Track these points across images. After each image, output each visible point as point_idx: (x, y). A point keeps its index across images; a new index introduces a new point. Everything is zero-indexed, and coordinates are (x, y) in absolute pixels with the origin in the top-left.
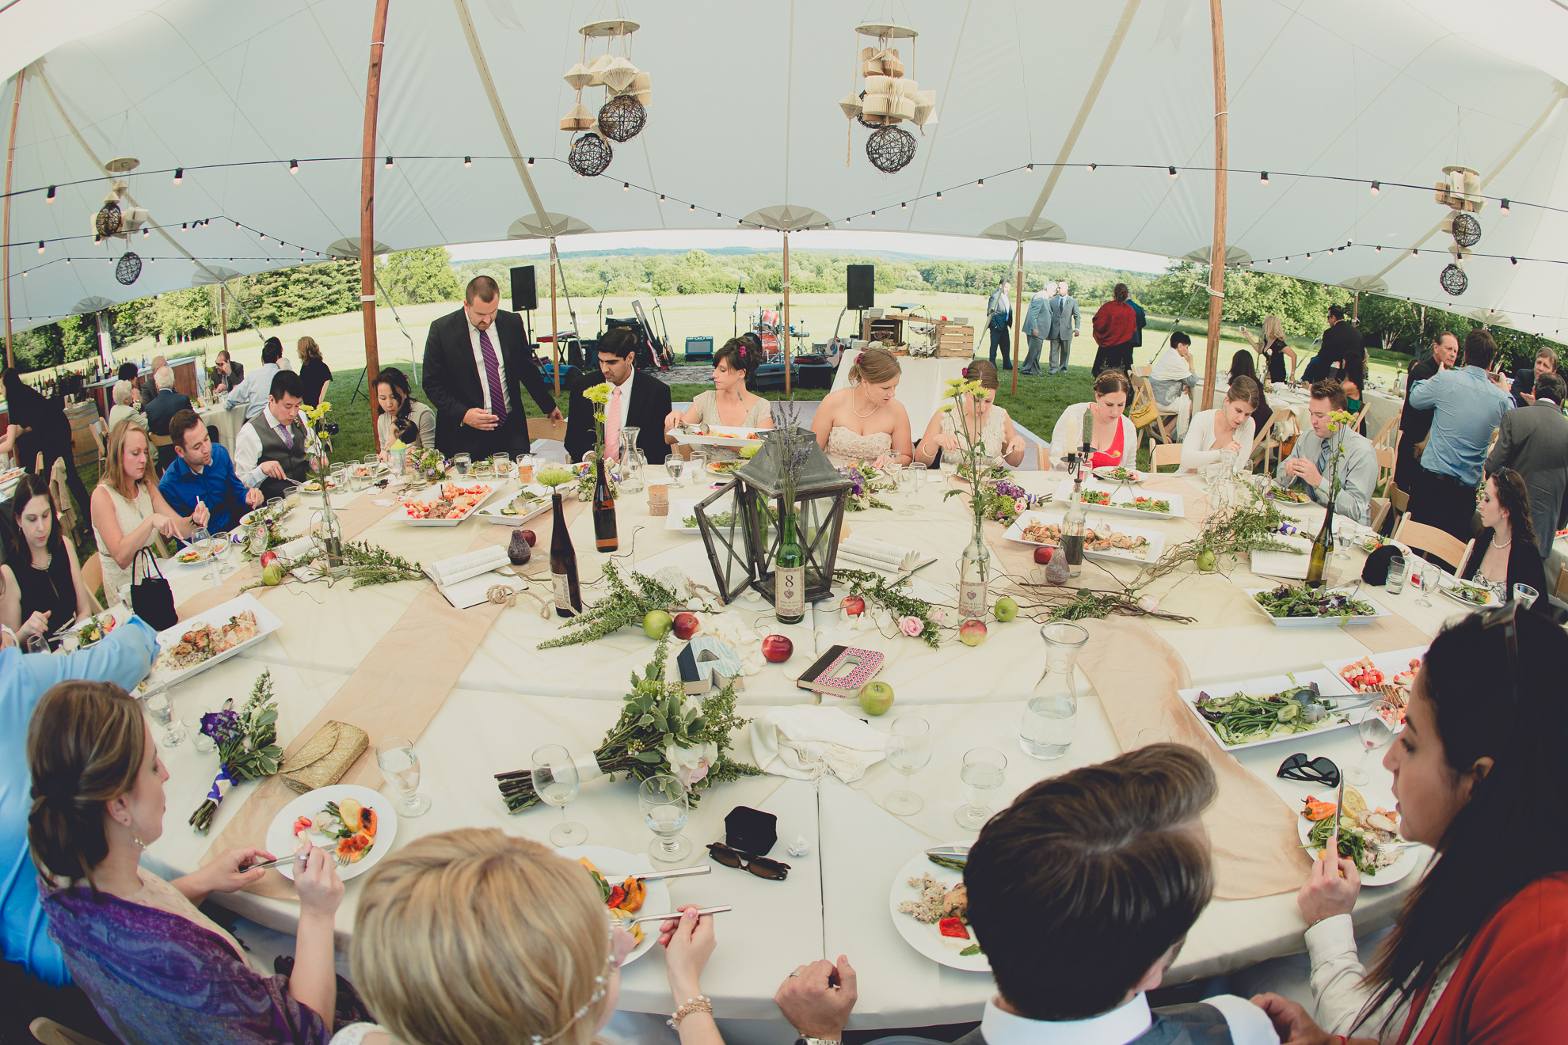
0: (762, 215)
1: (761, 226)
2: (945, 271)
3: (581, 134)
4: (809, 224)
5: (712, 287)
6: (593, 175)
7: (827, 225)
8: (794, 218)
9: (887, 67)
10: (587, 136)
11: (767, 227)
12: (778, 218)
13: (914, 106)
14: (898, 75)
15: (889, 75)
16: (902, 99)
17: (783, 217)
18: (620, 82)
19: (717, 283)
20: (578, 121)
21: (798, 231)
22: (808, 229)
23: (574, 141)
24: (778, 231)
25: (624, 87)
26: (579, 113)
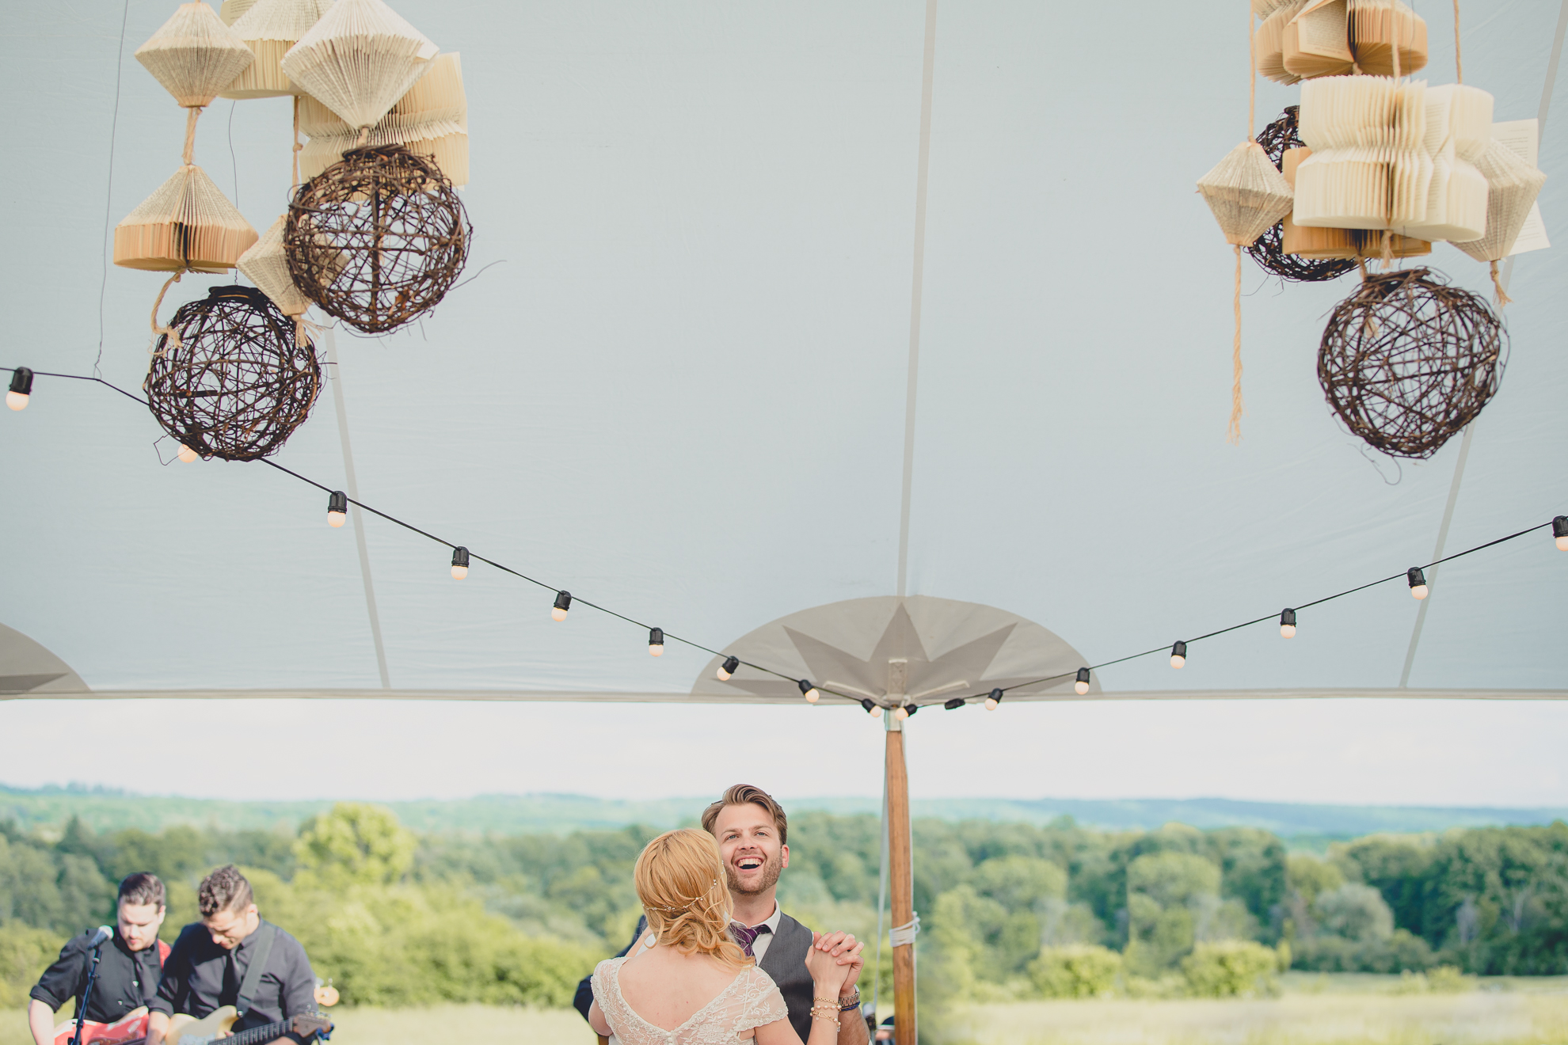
0: (800, 640)
1: (804, 687)
2: (1493, 878)
3: (195, 287)
4: (994, 672)
5: (432, 978)
6: (242, 453)
7: (1084, 675)
8: (932, 648)
9: (1368, 36)
10: (218, 295)
11: (829, 693)
12: (862, 649)
13: (1483, 186)
14: (1411, 63)
15: (1387, 72)
16: (1449, 166)
17: (884, 647)
18: (367, 94)
19: (453, 960)
20: (184, 234)
21: (954, 704)
22: (997, 695)
23: (168, 313)
24: (868, 705)
25: (376, 114)
26: (188, 205)
